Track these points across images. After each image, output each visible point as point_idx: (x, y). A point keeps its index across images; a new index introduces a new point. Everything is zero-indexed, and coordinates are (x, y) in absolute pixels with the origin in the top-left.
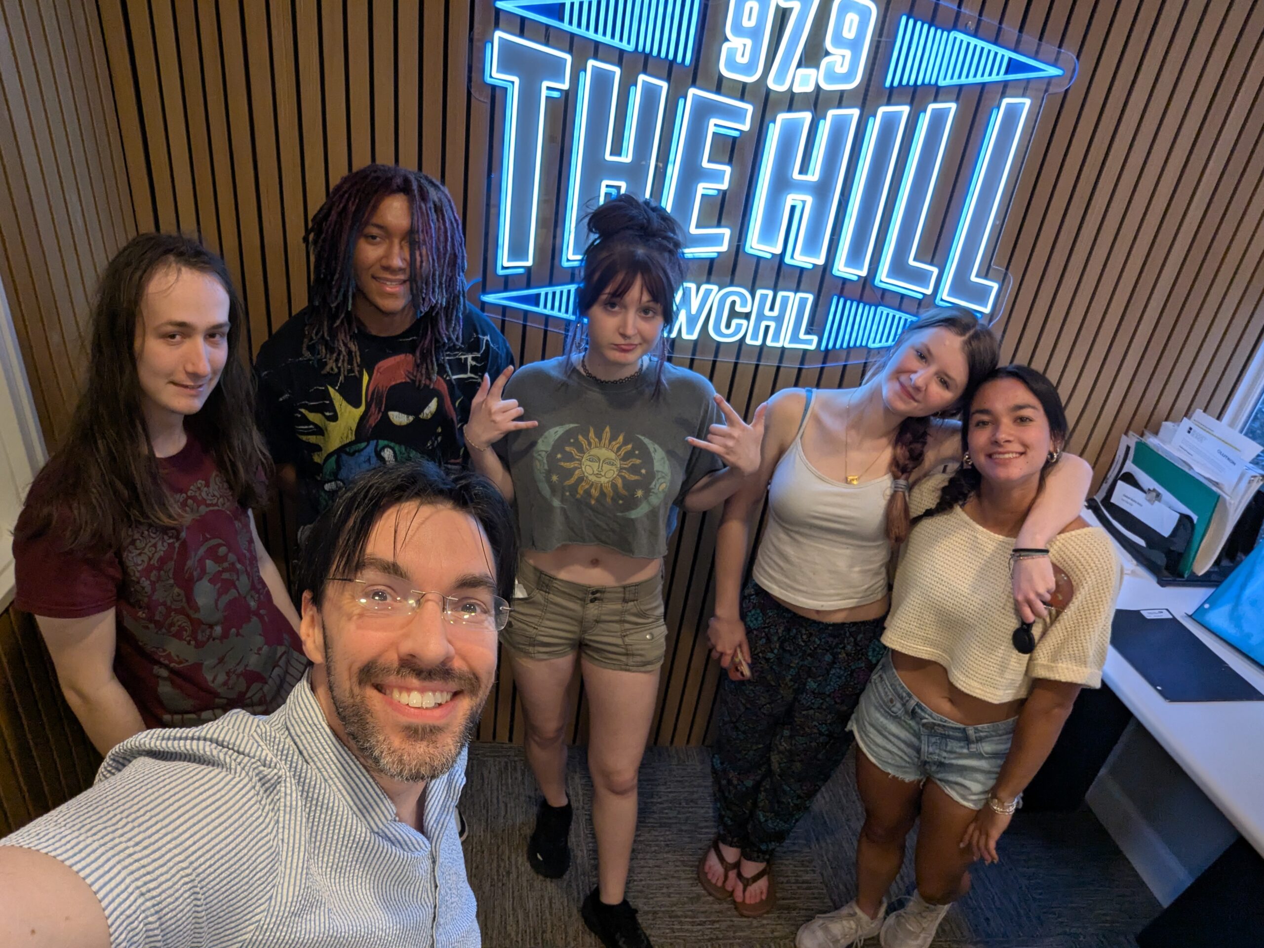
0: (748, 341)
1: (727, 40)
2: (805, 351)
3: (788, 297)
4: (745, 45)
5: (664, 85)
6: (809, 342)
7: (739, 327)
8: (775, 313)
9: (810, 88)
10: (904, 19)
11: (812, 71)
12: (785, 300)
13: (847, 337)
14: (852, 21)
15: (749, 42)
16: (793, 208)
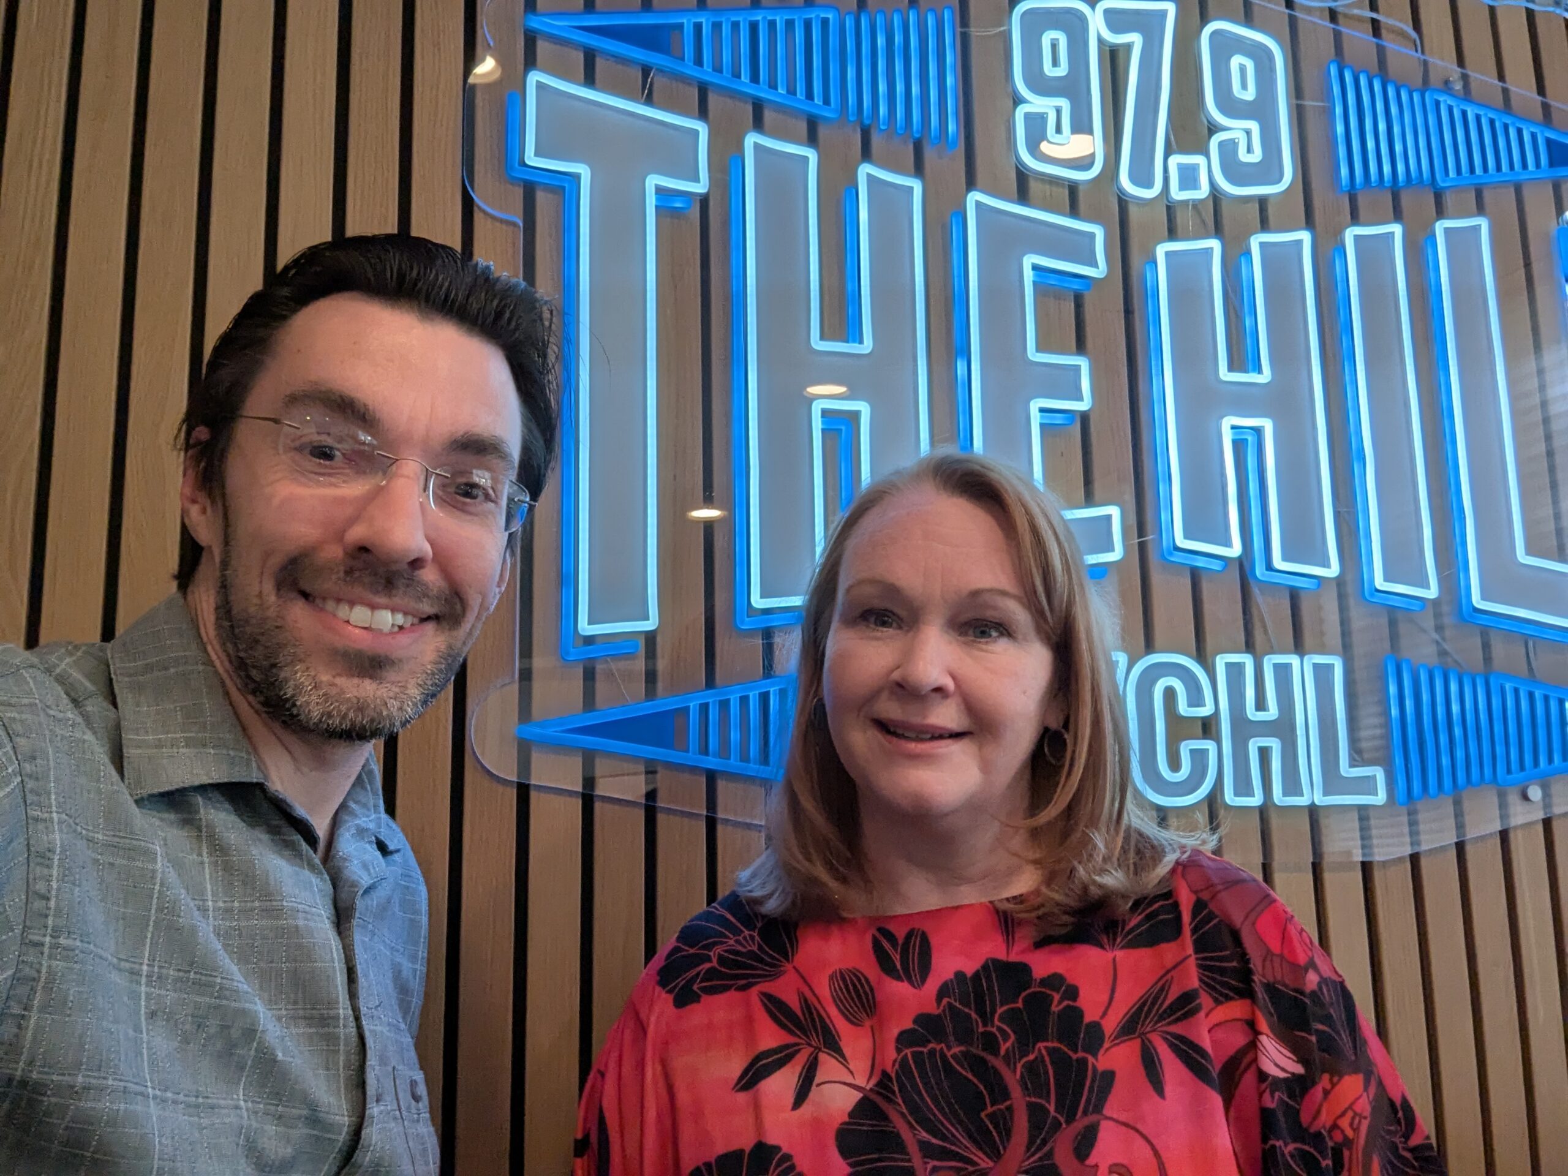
0: (1230, 797)
1: (1018, 100)
2: (1363, 812)
3: (1287, 667)
4: (1059, 111)
5: (917, 186)
6: (1366, 785)
7: (1199, 756)
8: (1272, 712)
9: (1203, 192)
10: (1333, 70)
11: (1198, 159)
12: (1283, 673)
13: (1445, 761)
14: (1243, 69)
15: (1064, 103)
16: (1239, 446)
